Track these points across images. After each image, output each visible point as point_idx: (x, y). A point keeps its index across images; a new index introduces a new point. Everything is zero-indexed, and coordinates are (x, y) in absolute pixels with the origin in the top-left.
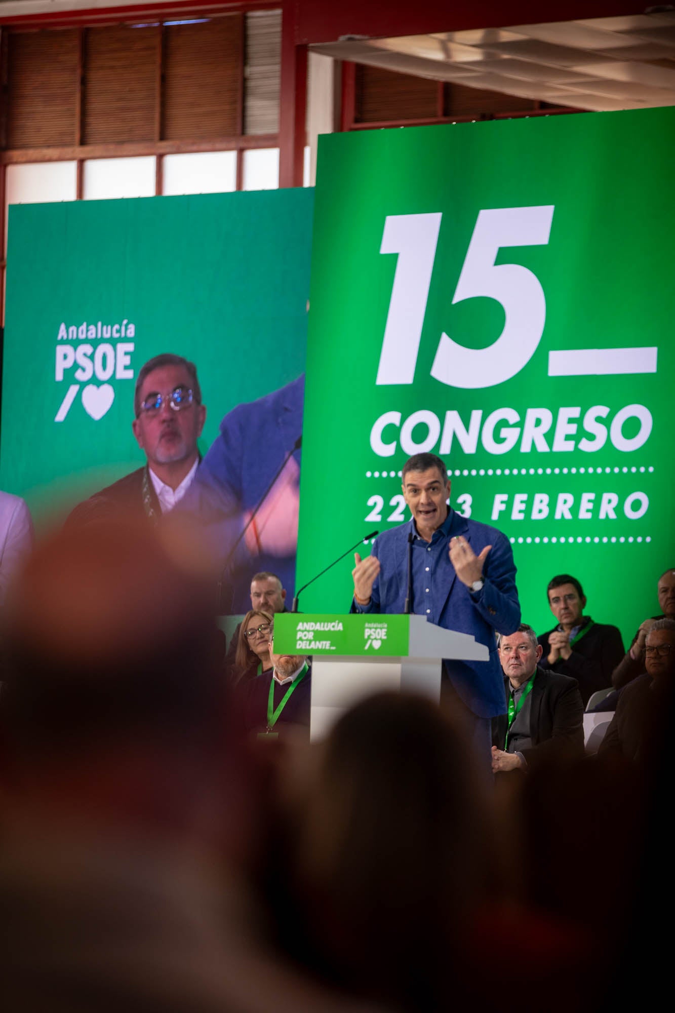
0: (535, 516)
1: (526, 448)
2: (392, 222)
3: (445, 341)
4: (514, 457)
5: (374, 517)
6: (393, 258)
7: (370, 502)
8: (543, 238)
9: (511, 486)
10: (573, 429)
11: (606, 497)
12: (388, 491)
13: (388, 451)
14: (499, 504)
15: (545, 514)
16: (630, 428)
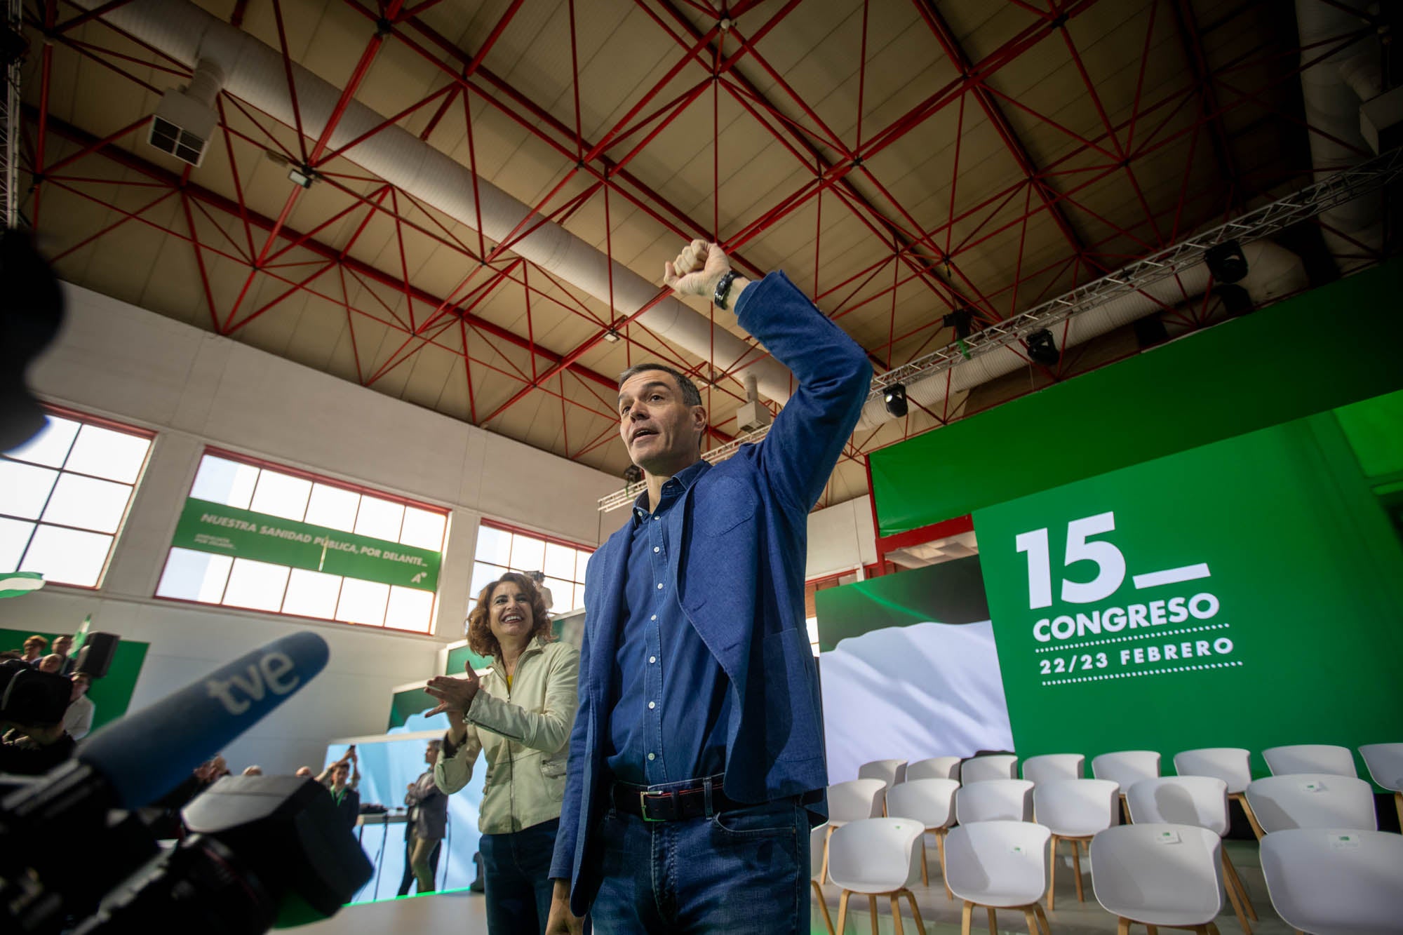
0: (1151, 659)
1: (1133, 625)
2: (1019, 538)
3: (1065, 583)
4: (1127, 630)
5: (1046, 671)
6: (1025, 553)
7: (1042, 664)
8: (1111, 527)
9: (1131, 646)
10: (1162, 612)
11: (1198, 644)
12: (1051, 657)
13: (1046, 638)
14: (1124, 656)
15: (1158, 657)
16: (1203, 606)
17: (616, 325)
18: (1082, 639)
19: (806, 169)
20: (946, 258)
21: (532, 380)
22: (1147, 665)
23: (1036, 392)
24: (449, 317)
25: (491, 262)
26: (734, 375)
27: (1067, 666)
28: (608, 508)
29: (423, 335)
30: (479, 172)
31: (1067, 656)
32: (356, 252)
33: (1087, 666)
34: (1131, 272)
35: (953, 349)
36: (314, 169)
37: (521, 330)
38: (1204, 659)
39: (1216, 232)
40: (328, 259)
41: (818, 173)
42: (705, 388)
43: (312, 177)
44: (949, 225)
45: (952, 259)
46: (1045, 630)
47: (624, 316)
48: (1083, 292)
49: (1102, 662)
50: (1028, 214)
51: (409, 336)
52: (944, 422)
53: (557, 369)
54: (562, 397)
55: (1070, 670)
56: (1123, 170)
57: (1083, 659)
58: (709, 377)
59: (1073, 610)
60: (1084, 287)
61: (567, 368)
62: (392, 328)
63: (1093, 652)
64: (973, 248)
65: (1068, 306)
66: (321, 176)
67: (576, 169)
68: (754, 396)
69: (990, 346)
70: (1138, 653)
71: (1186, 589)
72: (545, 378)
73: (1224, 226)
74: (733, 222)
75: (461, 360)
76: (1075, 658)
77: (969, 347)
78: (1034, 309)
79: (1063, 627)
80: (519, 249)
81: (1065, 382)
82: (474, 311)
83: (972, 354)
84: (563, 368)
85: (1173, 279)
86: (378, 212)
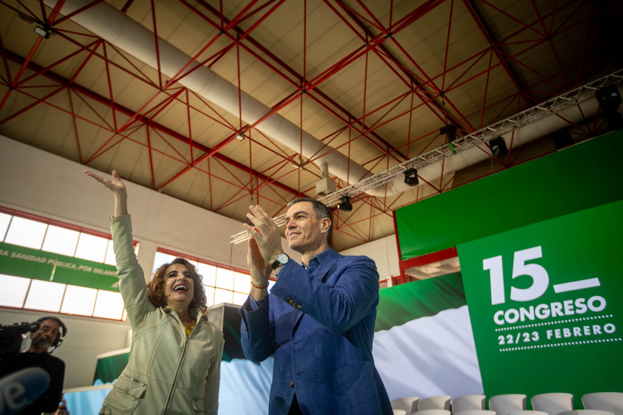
0: (565, 336)
1: (554, 315)
2: (485, 261)
3: (513, 289)
4: (550, 318)
5: (502, 342)
6: (488, 271)
7: (500, 338)
8: (540, 255)
9: (553, 328)
11: (594, 327)
12: (505, 334)
13: (501, 322)
14: (549, 334)
15: (570, 335)
16: (596, 304)
17: (243, 130)
18: (524, 323)
19: (359, 38)
20: (442, 94)
21: (191, 162)
22: (563, 339)
23: (494, 174)
24: (139, 123)
25: (166, 89)
26: (315, 162)
27: (514, 339)
28: (236, 241)
29: (122, 133)
30: (159, 34)
31: (514, 333)
32: (79, 80)
33: (527, 340)
34: (551, 103)
35: (445, 148)
36: (52, 27)
37: (184, 132)
38: (598, 337)
39: (602, 80)
40: (60, 84)
41: (366, 41)
42: (296, 169)
43: (50, 31)
44: (443, 74)
45: (446, 94)
46: (501, 317)
47: (248, 125)
48: (522, 115)
49: (535, 337)
50: (490, 68)
51: (112, 134)
52: (440, 191)
53: (207, 156)
54: (209, 173)
55: (517, 342)
56: (547, 42)
57: (524, 335)
58: (299, 162)
59: (517, 305)
60: (524, 112)
61: (213, 156)
62: (102, 129)
63: (530, 331)
64: (458, 88)
65: (514, 123)
66: (56, 31)
67: (220, 35)
68: (326, 174)
69: (467, 146)
70: (557, 332)
71: (586, 293)
72: (198, 162)
73: (607, 76)
74: (314, 69)
75: (146, 149)
76: (519, 335)
77: (455, 146)
78: (494, 125)
79: (512, 316)
80: (184, 82)
81: (512, 168)
82: (155, 119)
83: (456, 151)
84: (210, 156)
85: (576, 107)
86: (94, 56)
